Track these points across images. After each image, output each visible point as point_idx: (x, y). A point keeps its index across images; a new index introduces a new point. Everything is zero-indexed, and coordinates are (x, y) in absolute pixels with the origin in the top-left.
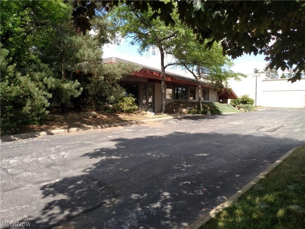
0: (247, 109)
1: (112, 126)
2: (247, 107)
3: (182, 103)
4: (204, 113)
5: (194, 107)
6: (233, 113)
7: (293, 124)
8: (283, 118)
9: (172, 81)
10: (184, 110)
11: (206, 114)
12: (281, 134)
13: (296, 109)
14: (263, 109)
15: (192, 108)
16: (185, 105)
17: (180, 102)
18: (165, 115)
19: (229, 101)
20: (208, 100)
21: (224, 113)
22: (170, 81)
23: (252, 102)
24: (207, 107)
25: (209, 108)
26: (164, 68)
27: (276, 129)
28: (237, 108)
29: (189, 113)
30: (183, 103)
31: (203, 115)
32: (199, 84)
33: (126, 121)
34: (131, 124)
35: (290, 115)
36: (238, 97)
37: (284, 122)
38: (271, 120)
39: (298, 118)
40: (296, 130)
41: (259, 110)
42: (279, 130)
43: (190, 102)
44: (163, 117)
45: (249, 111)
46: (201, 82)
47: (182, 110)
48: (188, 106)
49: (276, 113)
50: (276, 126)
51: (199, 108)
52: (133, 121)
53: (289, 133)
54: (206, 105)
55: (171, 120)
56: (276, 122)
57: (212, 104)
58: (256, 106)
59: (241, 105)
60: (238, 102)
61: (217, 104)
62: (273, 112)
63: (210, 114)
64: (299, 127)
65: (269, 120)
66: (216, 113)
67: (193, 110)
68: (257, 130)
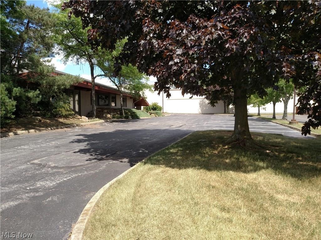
0: (157, 115)
1: (59, 128)
2: (157, 113)
3: (105, 109)
4: (127, 117)
5: (117, 113)
6: (147, 117)
7: (192, 123)
8: (184, 120)
9: (99, 89)
10: (109, 116)
11: (128, 119)
12: (185, 128)
13: (193, 114)
14: (169, 115)
15: (115, 113)
16: (109, 111)
17: (103, 108)
18: (97, 119)
19: (142, 107)
20: (126, 106)
21: (141, 118)
22: (97, 89)
23: (160, 109)
24: (128, 112)
25: (129, 113)
26: (93, 78)
27: (181, 126)
28: (149, 114)
29: (114, 118)
30: (107, 109)
31: (126, 119)
32: (121, 92)
33: (68, 124)
34: (74, 126)
35: (189, 118)
36: (150, 104)
37: (185, 123)
38: (177, 121)
39: (195, 120)
40: (193, 126)
41: (166, 115)
42: (183, 126)
43: (112, 109)
44: (97, 121)
45: (158, 116)
46: (122, 91)
47: (107, 115)
48: (112, 112)
49: (179, 117)
50: (181, 125)
51: (121, 114)
52: (73, 124)
53: (189, 128)
54: (127, 111)
55: (103, 123)
56: (180, 123)
57: (131, 110)
58: (163, 112)
59: (152, 111)
60: (150, 109)
61: (134, 110)
62: (176, 116)
63: (131, 118)
64: (195, 125)
65: (176, 122)
66: (135, 117)
67: (117, 115)
68: (170, 127)
